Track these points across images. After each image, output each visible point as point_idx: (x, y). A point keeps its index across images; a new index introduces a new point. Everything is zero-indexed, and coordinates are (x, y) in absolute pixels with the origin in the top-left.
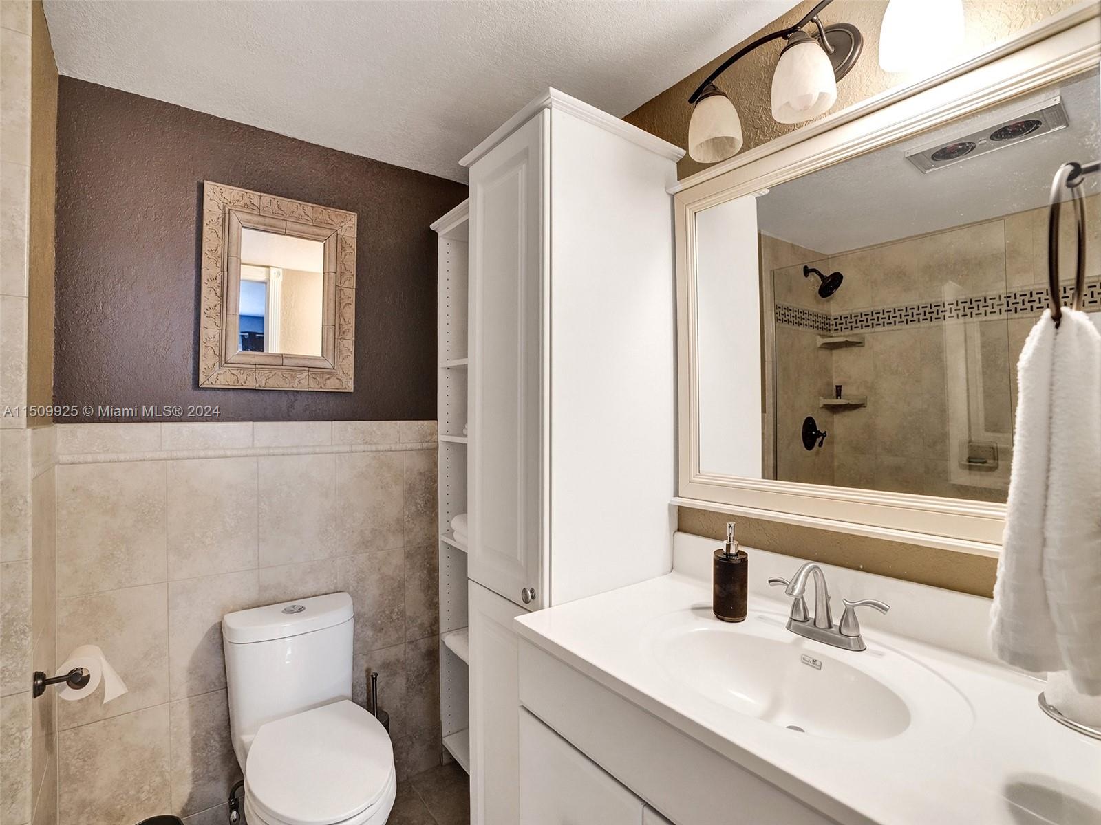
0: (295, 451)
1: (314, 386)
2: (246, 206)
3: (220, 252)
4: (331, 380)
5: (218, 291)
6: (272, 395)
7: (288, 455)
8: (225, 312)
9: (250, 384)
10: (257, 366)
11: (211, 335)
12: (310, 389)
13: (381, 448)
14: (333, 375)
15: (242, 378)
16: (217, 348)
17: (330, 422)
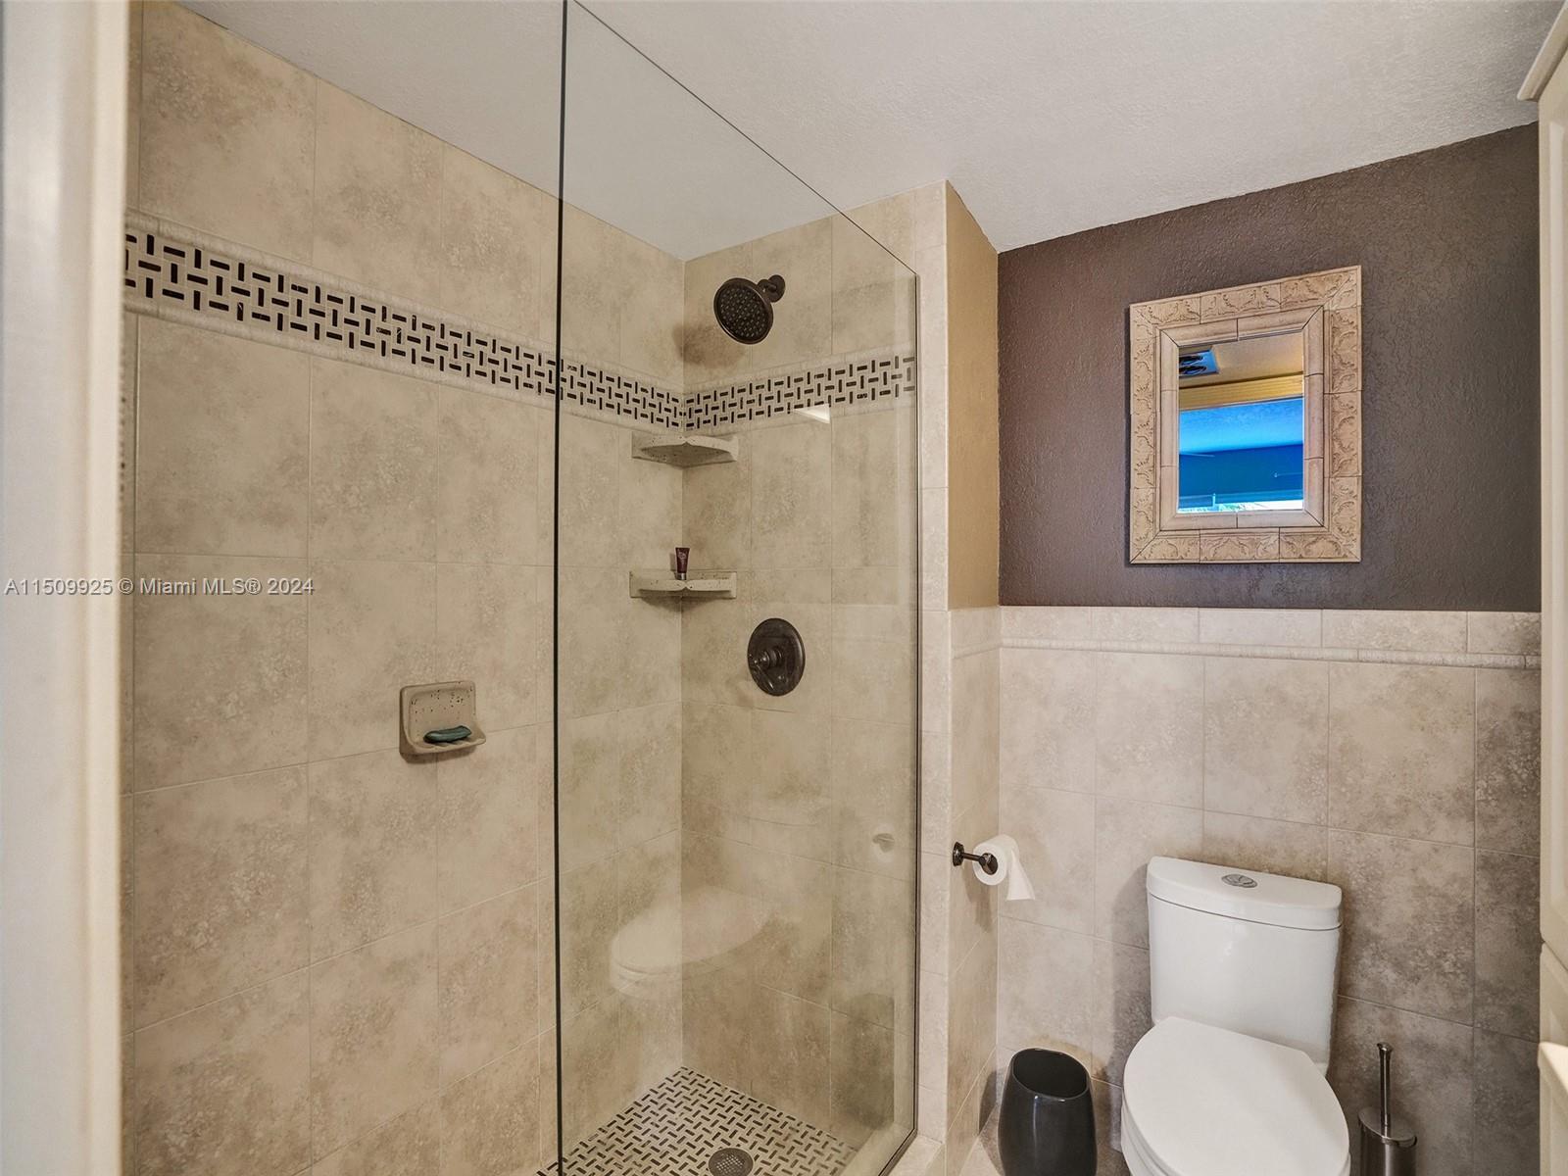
0: (1258, 651)
1: (1289, 555)
2: (1183, 318)
3: (1151, 389)
4: (1320, 544)
5: (1151, 439)
6: (1226, 571)
7: (1248, 656)
8: (1158, 465)
9: (1193, 557)
10: (1202, 532)
11: (1143, 497)
12: (1282, 561)
13: (1419, 657)
14: (1319, 537)
15: (1183, 548)
16: (1151, 513)
17: (1320, 610)
